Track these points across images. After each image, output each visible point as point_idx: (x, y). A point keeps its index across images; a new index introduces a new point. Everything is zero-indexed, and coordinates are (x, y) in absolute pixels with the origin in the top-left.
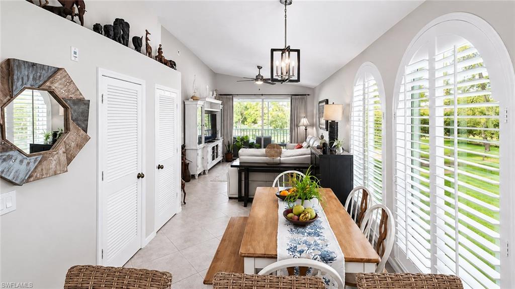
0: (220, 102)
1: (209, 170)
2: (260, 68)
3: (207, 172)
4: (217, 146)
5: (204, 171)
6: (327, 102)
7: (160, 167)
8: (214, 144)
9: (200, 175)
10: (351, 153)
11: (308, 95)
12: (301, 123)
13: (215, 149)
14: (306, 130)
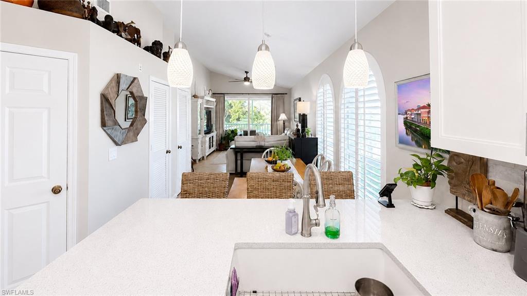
0: (214, 100)
1: (207, 156)
2: (247, 72)
3: (205, 157)
4: (213, 137)
5: (203, 157)
6: (300, 100)
7: (180, 147)
8: (210, 135)
9: (199, 160)
10: (317, 137)
11: (286, 94)
12: (280, 118)
13: (211, 139)
14: (284, 123)
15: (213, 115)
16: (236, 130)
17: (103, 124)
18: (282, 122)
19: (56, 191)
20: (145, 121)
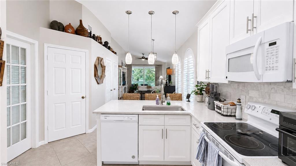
0: (126, 68)
7: (114, 89)
8: (125, 86)
12: (160, 78)
13: (125, 88)
14: (162, 81)
15: (126, 76)
16: (137, 84)
17: (95, 76)
18: (161, 80)
19: (83, 98)
20: (105, 76)
